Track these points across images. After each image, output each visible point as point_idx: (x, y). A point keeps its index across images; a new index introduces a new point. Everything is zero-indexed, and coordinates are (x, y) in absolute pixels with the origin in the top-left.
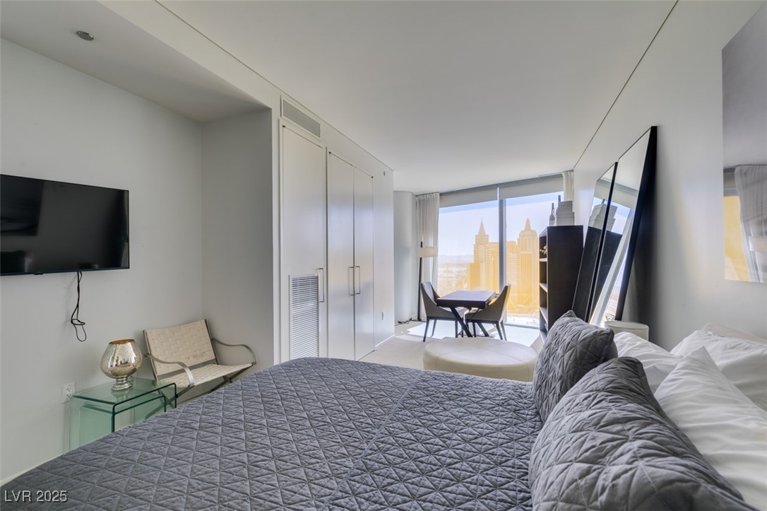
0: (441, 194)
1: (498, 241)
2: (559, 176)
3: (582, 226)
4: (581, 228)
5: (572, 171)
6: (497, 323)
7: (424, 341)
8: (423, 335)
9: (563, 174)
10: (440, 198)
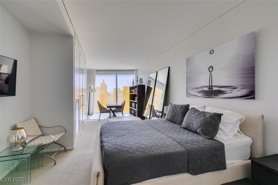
0: (96, 70)
1: (116, 88)
2: (134, 70)
3: (145, 85)
4: (144, 86)
5: (137, 69)
6: (122, 112)
7: (99, 120)
8: (99, 119)
9: (135, 70)
10: (96, 72)
